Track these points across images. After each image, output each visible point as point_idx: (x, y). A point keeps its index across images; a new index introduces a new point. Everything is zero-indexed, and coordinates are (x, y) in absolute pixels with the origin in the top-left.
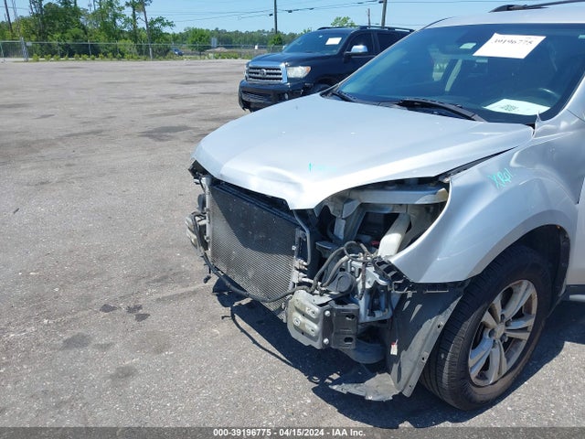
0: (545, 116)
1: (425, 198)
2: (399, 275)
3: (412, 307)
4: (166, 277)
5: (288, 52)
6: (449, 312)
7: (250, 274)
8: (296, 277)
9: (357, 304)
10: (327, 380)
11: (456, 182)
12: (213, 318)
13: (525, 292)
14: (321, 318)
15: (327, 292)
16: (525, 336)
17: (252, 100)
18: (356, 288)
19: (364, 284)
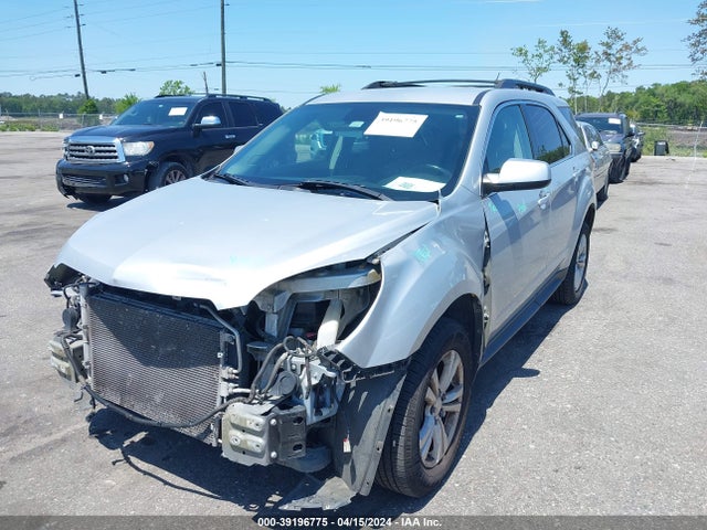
0: (446, 191)
1: (357, 281)
2: (348, 363)
3: (357, 397)
4: (15, 428)
5: (120, 124)
6: (396, 393)
7: (158, 399)
8: (224, 389)
9: (302, 404)
10: (267, 505)
11: (387, 260)
12: (100, 466)
13: (454, 363)
14: (267, 428)
15: (266, 399)
16: (457, 408)
17: (77, 185)
18: (300, 387)
19: (309, 380)
